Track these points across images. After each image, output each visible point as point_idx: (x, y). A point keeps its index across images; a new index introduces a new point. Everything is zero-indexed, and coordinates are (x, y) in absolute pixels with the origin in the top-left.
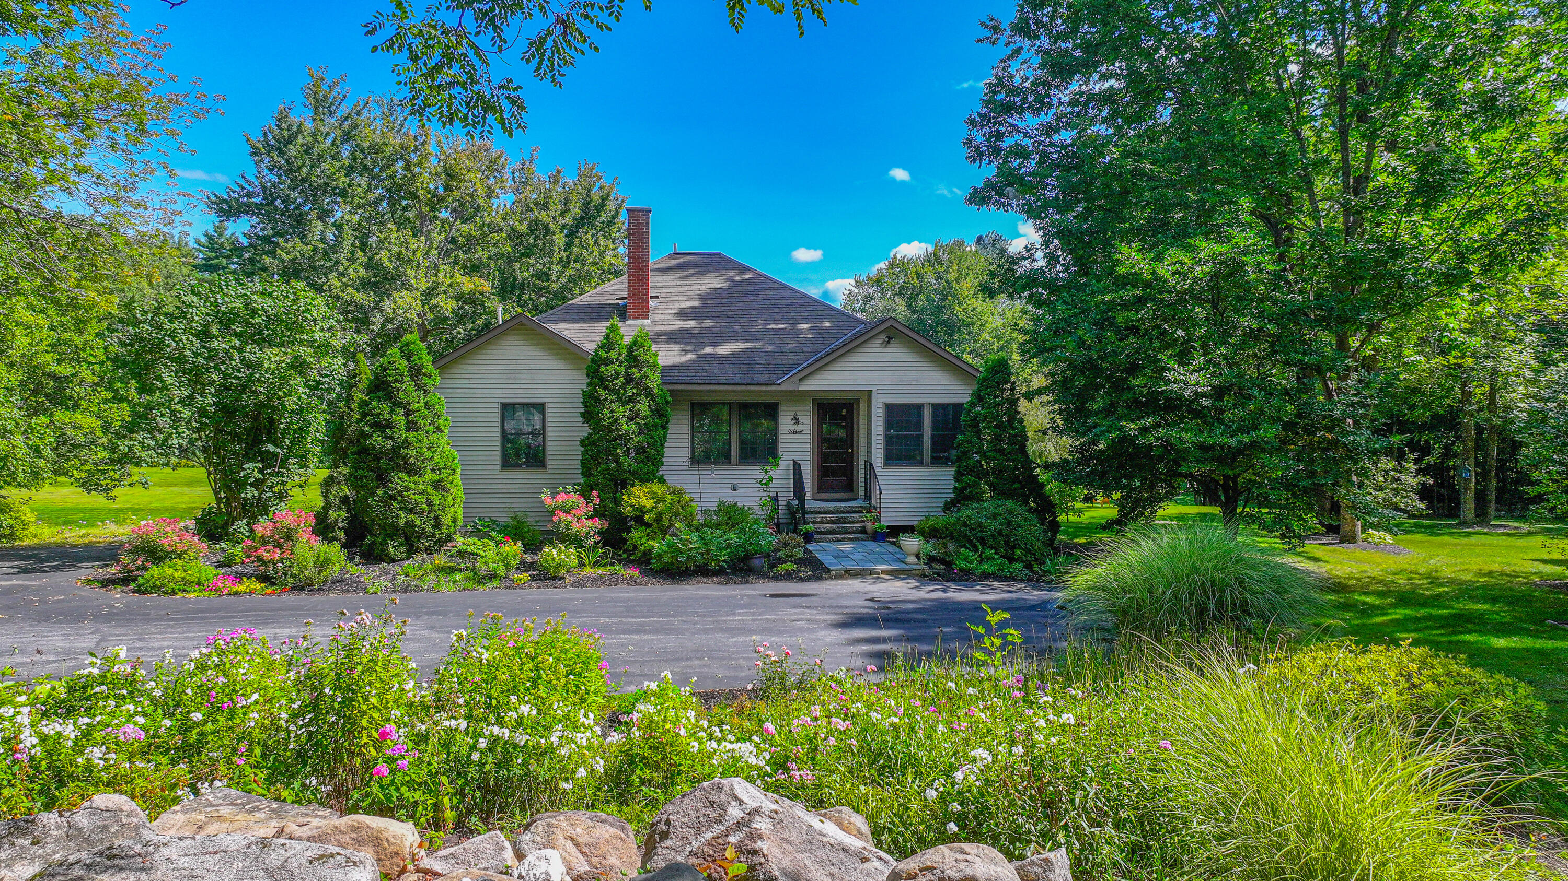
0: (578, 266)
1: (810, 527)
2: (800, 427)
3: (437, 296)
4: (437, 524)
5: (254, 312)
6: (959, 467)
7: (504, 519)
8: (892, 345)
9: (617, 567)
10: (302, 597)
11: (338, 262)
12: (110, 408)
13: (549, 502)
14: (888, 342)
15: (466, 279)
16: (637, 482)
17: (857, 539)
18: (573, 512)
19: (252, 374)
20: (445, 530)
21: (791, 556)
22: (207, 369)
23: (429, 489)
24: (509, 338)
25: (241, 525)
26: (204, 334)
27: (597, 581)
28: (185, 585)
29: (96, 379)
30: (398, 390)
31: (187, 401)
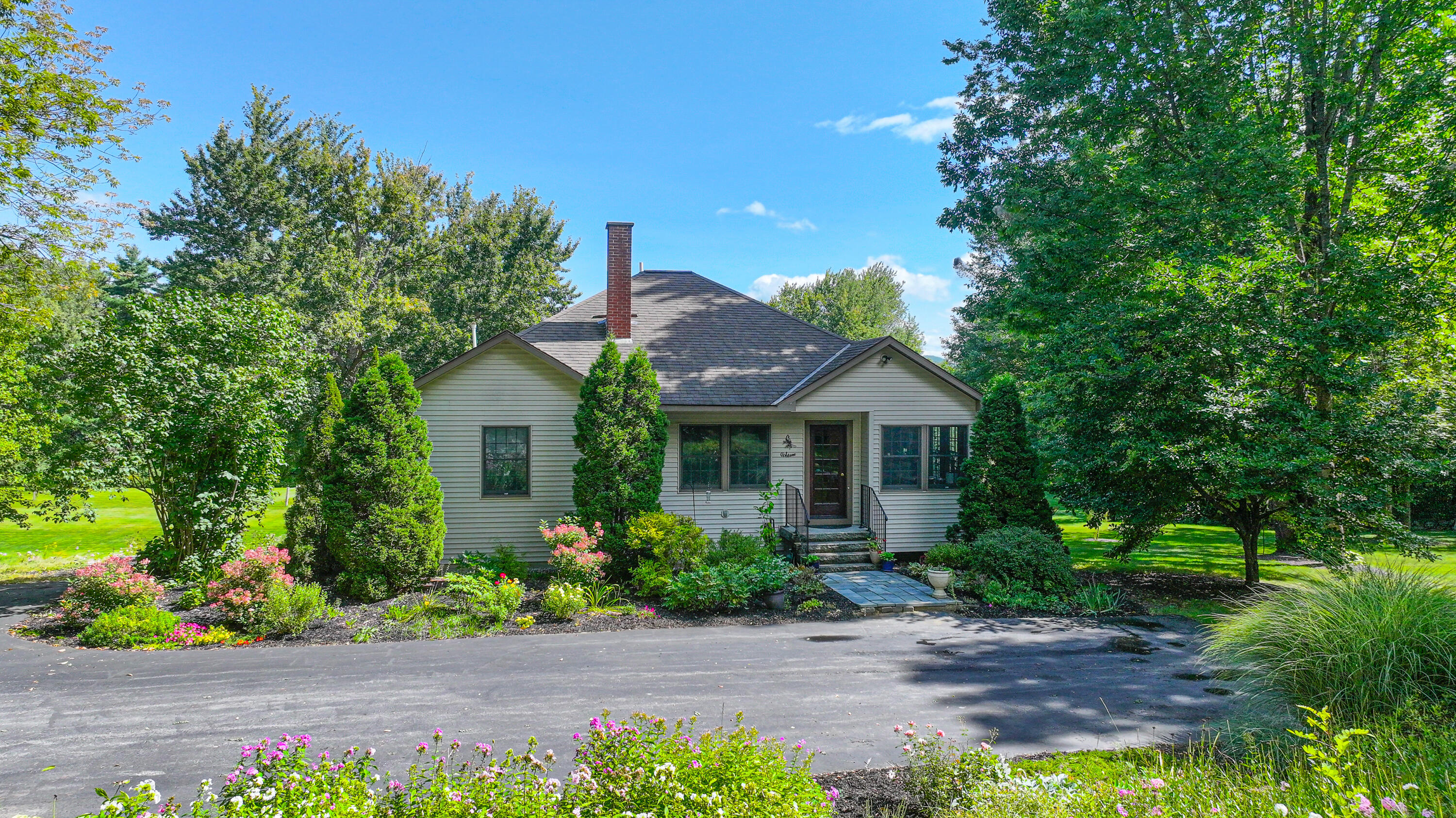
0: (518, 287)
1: (815, 556)
2: (790, 451)
3: (377, 316)
4: (421, 559)
5: (213, 329)
6: (967, 491)
7: (490, 552)
8: (888, 365)
9: (630, 606)
10: (280, 650)
11: (274, 282)
12: (30, 431)
13: (548, 535)
14: (885, 362)
15: (406, 299)
16: (642, 512)
17: (863, 569)
18: (576, 545)
19: (212, 396)
20: (428, 565)
21: (814, 592)
22: (161, 390)
23: (413, 521)
24: (496, 356)
25: (194, 560)
26: (158, 353)
27: (608, 623)
28: (143, 635)
29: (16, 401)
30: (379, 413)
31: (141, 425)
